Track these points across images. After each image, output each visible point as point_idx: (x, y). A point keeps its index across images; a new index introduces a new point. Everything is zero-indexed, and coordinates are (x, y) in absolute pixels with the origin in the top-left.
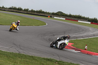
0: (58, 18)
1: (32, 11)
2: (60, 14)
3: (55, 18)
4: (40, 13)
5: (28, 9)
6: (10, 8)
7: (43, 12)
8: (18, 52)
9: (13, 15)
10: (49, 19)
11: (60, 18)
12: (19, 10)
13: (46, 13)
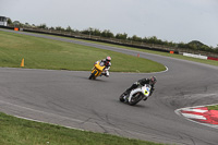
0: (193, 56)
1: (135, 39)
2: (196, 47)
3: (185, 54)
4: (153, 44)
5: (126, 35)
6: (86, 33)
7: (160, 43)
8: (102, 131)
10: (171, 57)
11: (197, 56)
12: (105, 37)
13: (165, 44)
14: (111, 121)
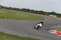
0: (52, 16)
1: (36, 11)
2: (53, 13)
4: (41, 13)
5: (34, 10)
6: (22, 9)
7: (43, 12)
9: (24, 13)
12: (28, 11)
13: (45, 12)
14: (31, 34)
